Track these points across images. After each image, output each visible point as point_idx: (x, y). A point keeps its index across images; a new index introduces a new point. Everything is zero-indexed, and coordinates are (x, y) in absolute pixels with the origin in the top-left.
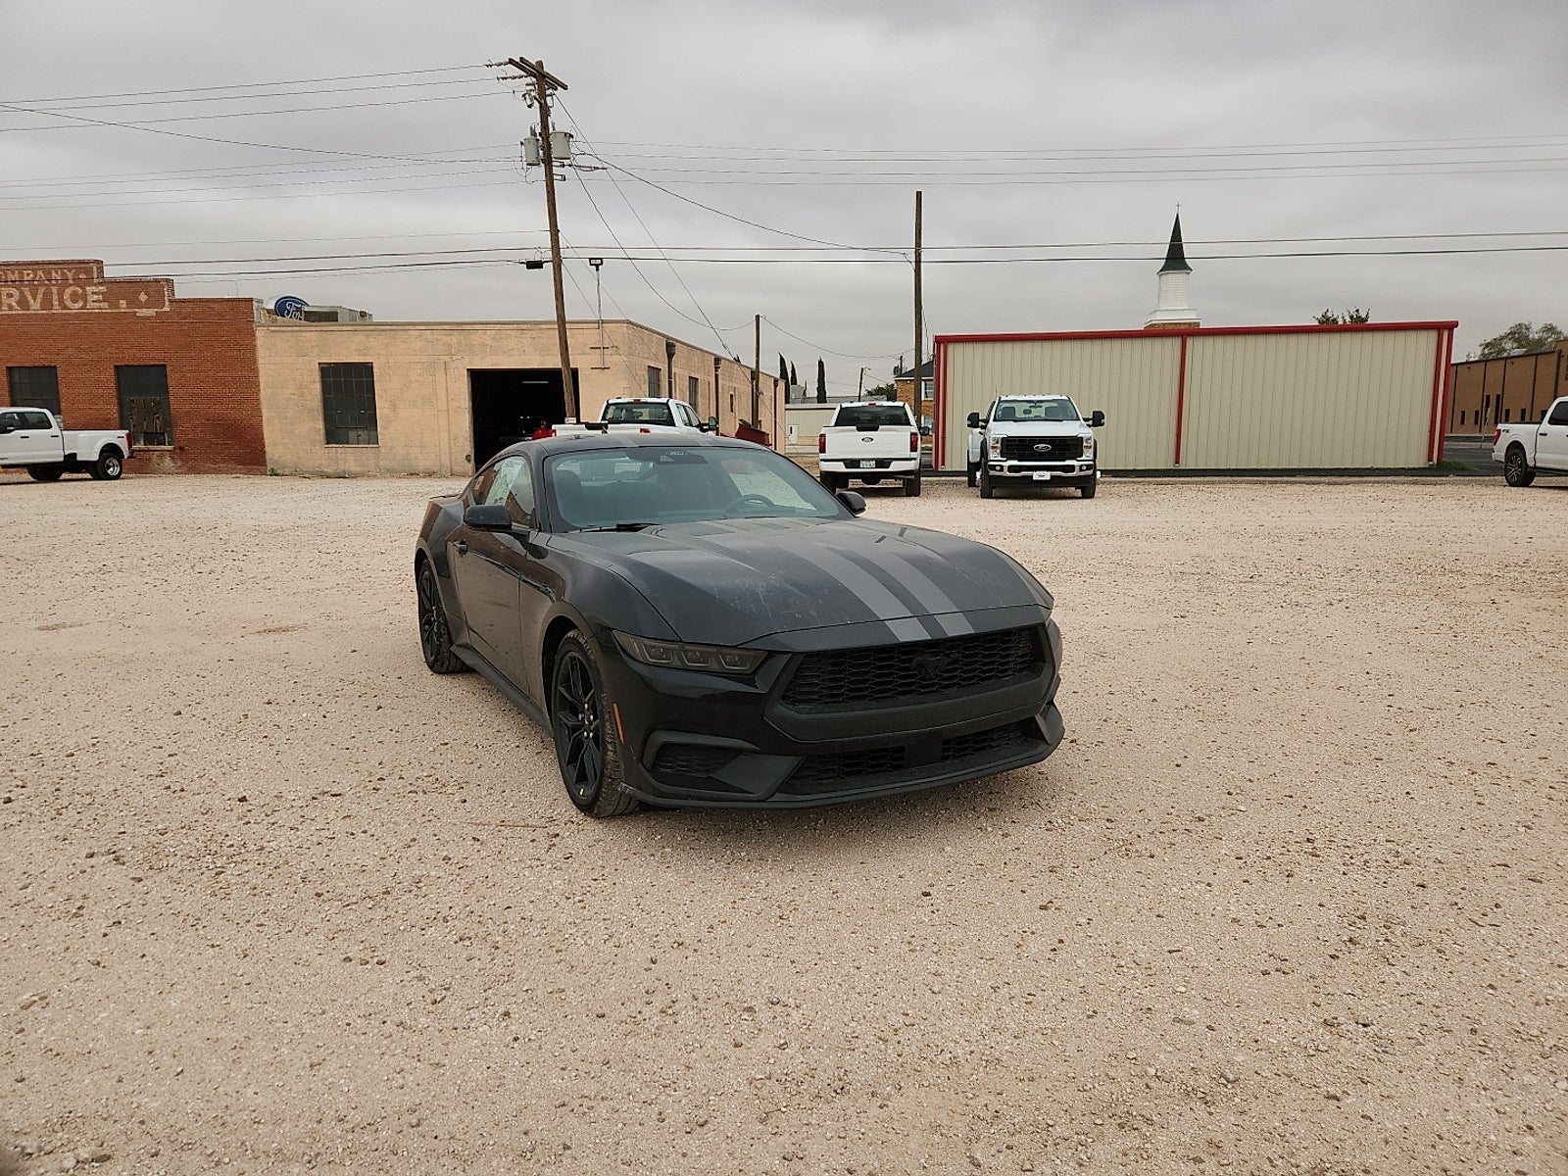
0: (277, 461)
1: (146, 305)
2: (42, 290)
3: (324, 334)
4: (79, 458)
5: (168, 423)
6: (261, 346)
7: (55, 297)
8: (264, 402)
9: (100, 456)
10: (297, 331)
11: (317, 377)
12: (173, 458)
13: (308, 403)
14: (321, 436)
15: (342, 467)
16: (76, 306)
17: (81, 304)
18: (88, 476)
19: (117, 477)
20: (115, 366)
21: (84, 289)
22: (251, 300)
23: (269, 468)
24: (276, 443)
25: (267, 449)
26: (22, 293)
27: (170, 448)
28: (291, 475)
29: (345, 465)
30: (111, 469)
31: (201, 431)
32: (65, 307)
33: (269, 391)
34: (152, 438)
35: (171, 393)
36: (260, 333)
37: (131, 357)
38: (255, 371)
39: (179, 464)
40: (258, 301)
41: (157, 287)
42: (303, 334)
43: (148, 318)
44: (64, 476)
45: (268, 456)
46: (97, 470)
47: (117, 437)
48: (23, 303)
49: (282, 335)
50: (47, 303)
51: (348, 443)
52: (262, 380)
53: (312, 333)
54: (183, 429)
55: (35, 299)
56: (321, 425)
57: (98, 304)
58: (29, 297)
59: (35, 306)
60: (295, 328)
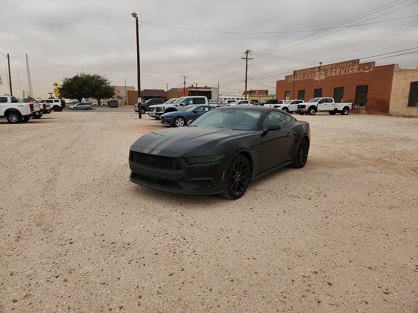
0: (392, 111)
1: (367, 70)
2: (345, 68)
3: (414, 73)
4: (338, 110)
5: (366, 101)
6: (395, 78)
7: (347, 70)
8: (392, 94)
9: (343, 109)
10: (406, 73)
11: (409, 86)
12: (365, 110)
13: (405, 94)
14: (407, 104)
15: (411, 114)
16: (351, 72)
17: (352, 71)
18: (340, 114)
19: (346, 115)
20: (357, 86)
21: (354, 67)
22: (394, 65)
23: (389, 114)
24: (393, 106)
25: (390, 108)
26: (341, 70)
27: (365, 107)
28: (396, 116)
29: (412, 113)
30: (346, 112)
31: (373, 103)
32: (349, 72)
33: (394, 91)
34: (362, 105)
35: (368, 92)
36: (395, 74)
37: (361, 84)
38: (391, 86)
39: (366, 112)
40: (397, 65)
41: (370, 64)
42: (408, 73)
43: (367, 73)
44: (337, 114)
45: (390, 110)
46: (342, 113)
47: (349, 105)
48: (340, 72)
49: (401, 74)
50: (345, 72)
51: (415, 107)
52: (392, 88)
53: (410, 73)
54: (369, 103)
55: (343, 71)
56: (407, 101)
57: (356, 71)
58: (342, 71)
59: (343, 72)
60: (405, 72)
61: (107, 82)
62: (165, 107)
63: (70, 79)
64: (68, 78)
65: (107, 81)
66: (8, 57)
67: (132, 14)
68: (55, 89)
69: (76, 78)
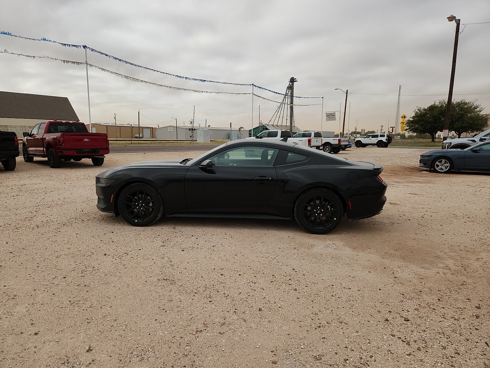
61: (478, 109)
62: (451, 143)
63: (425, 110)
64: (422, 108)
65: (478, 107)
66: (347, 93)
67: (447, 18)
68: (402, 122)
69: (432, 108)
